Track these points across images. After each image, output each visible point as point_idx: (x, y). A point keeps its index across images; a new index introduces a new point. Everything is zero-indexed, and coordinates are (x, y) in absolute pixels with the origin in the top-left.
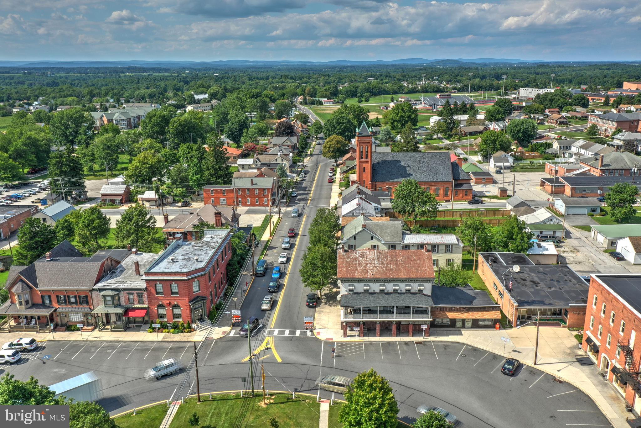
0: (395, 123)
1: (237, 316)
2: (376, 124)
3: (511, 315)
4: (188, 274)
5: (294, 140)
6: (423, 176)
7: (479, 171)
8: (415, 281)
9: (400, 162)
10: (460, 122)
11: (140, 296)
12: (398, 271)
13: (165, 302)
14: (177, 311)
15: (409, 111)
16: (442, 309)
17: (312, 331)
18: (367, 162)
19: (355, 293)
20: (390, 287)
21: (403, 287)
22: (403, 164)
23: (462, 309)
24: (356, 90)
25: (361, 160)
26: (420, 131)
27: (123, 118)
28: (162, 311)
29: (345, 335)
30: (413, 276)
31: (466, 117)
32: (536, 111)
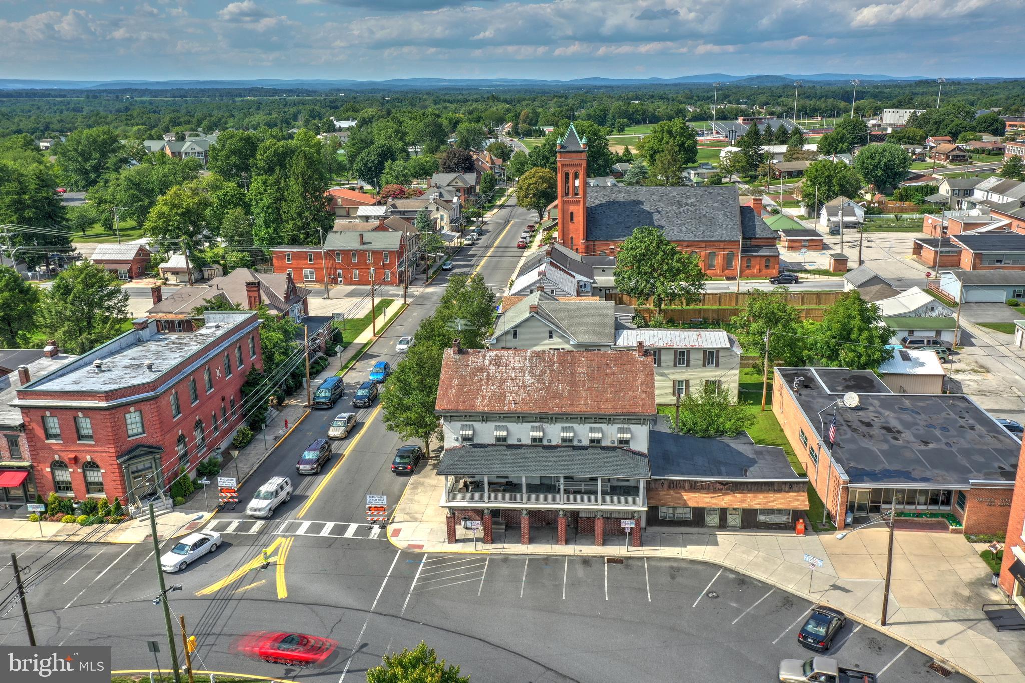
1: (229, 490)
2: (624, 158)
3: (833, 502)
4: (108, 395)
5: (470, 178)
6: (684, 229)
7: (797, 227)
8: (610, 419)
9: (641, 203)
10: (772, 155)
11: (13, 443)
12: (572, 397)
13: (67, 456)
14: (94, 476)
15: (682, 135)
16: (672, 485)
17: (383, 527)
18: (578, 202)
19: (476, 446)
20: (555, 433)
21: (584, 433)
22: (646, 207)
23: (720, 487)
24: (605, 116)
25: (566, 198)
26: (700, 171)
27: (198, 149)
28: (63, 476)
29: (452, 538)
30: (606, 409)
31: (783, 148)
32: (911, 140)
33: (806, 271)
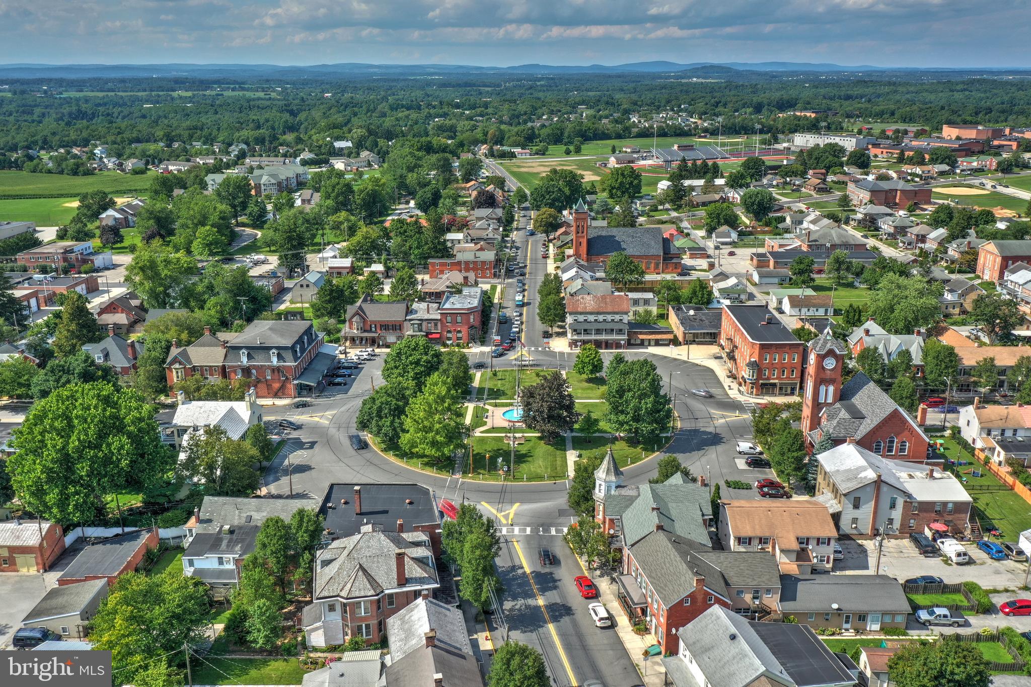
0: (614, 191)
1: (497, 339)
2: (591, 190)
4: (468, 309)
5: (499, 212)
6: (635, 250)
8: (617, 313)
9: (615, 236)
10: (692, 188)
11: (436, 325)
12: (606, 307)
13: (452, 329)
14: (459, 335)
15: (630, 176)
16: (635, 332)
17: (549, 348)
18: (583, 237)
19: (578, 322)
20: (601, 318)
21: (609, 318)
22: (617, 238)
23: (649, 333)
24: (562, 134)
25: (579, 235)
26: (643, 201)
27: (273, 181)
28: (450, 335)
29: (571, 348)
30: (616, 310)
31: (701, 182)
32: (794, 174)
33: (696, 270)
